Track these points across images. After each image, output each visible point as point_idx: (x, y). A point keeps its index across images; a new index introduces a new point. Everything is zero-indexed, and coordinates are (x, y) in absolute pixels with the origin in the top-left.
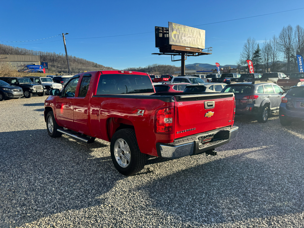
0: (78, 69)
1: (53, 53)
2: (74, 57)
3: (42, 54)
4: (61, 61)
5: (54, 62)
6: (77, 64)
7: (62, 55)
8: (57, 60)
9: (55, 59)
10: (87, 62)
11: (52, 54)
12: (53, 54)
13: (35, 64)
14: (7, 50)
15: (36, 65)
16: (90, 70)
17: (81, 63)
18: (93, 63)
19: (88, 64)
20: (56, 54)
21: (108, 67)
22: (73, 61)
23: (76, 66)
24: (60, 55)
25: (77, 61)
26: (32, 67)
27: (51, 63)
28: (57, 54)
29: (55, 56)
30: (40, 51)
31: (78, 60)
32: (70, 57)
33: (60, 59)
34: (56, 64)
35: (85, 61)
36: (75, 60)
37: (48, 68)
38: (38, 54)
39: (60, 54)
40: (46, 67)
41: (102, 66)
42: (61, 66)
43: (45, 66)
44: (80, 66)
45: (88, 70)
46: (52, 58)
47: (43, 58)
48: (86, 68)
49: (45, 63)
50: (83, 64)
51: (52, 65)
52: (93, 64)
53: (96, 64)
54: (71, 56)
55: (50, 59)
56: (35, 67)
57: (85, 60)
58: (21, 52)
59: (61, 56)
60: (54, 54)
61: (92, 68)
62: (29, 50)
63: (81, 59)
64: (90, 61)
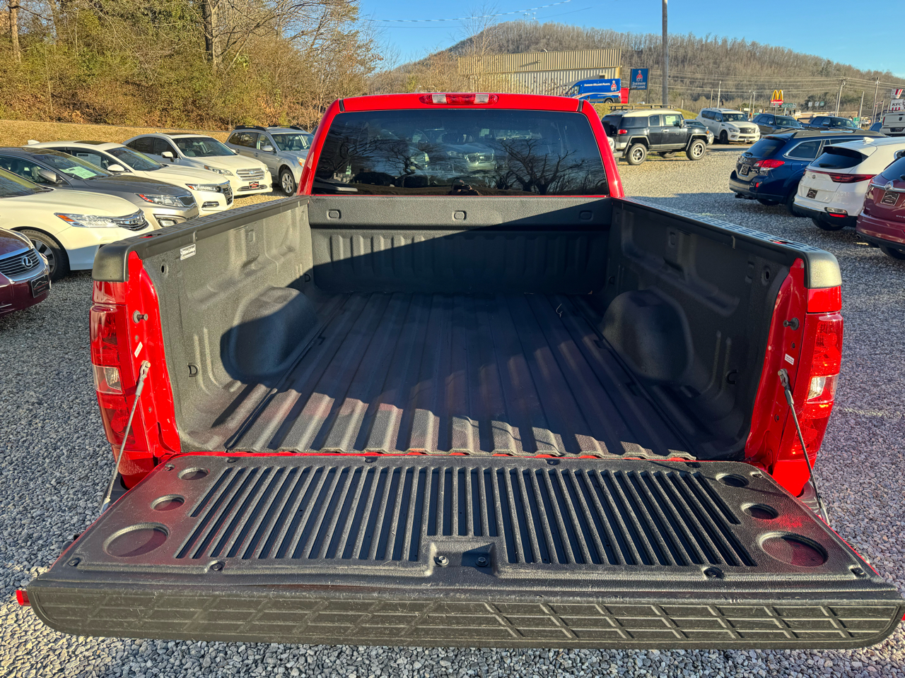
0: (757, 85)
1: (687, 36)
2: (754, 44)
3: (654, 41)
4: (706, 62)
5: (684, 66)
6: (758, 67)
7: (715, 39)
8: (694, 57)
9: (690, 54)
10: (797, 57)
11: (683, 40)
12: (686, 40)
13: (604, 76)
14: (567, 38)
15: (606, 78)
16: (799, 86)
17: (772, 63)
18: (817, 62)
19: (795, 67)
20: (694, 37)
21: (873, 70)
22: (745, 59)
23: (752, 76)
24: (706, 41)
25: (760, 59)
26: (591, 85)
27: (676, 68)
28: (698, 38)
29: (693, 44)
30: (650, 35)
31: (765, 51)
32: (739, 44)
33: (704, 53)
34: (688, 71)
35: (790, 52)
36: (755, 53)
37: (646, 85)
38: (642, 42)
39: (707, 37)
40: (641, 84)
41: (849, 69)
42: (704, 79)
43: (640, 82)
44: (767, 75)
45: (793, 86)
46: (681, 51)
47: (655, 56)
48: (785, 82)
49: (641, 70)
50: (779, 65)
51: (677, 77)
52: (816, 64)
53: (829, 62)
54: (743, 40)
55: (676, 58)
56: (601, 84)
57: (789, 50)
58: (600, 41)
59: (712, 42)
60: (690, 40)
61: (810, 79)
62: (622, 35)
63: (776, 49)
64: (808, 53)
